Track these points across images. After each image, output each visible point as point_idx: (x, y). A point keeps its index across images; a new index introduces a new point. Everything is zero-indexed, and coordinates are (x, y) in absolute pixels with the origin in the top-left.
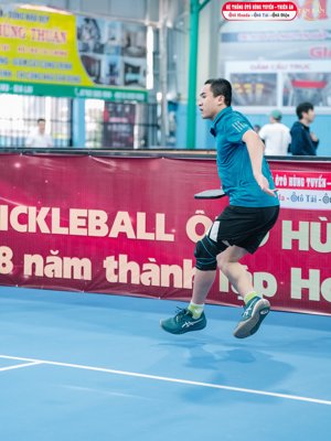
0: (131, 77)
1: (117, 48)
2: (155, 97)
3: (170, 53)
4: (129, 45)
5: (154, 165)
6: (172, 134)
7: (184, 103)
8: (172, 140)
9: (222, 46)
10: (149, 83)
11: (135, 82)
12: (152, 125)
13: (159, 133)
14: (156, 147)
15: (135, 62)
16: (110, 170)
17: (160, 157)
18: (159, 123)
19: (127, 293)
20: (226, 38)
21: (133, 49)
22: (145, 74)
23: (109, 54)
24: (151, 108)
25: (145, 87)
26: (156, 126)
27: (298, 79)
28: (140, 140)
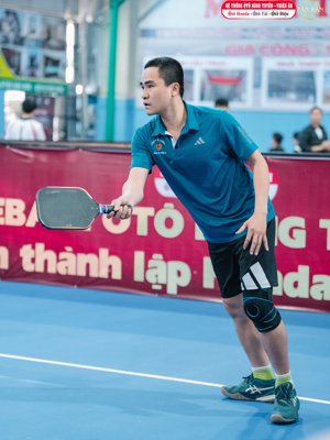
0: (51, 69)
1: (37, 41)
2: (74, 90)
3: (90, 47)
4: (49, 38)
5: (72, 157)
6: (92, 127)
7: (103, 96)
8: (91, 133)
9: (141, 42)
10: (69, 75)
11: (55, 75)
12: (71, 117)
13: (78, 127)
14: (74, 139)
15: (55, 55)
16: (28, 161)
17: (77, 149)
18: (78, 115)
19: (44, 282)
20: (145, 33)
21: (53, 42)
22: (65, 67)
23: (29, 47)
24: (70, 102)
25: (64, 79)
26: (76, 119)
28: (60, 130)
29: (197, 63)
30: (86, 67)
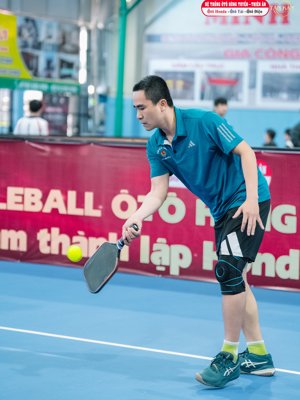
0: (66, 71)
1: (53, 46)
2: (86, 90)
3: (101, 51)
4: (64, 43)
5: (84, 151)
6: (102, 123)
7: (113, 95)
8: (101, 129)
9: (147, 46)
10: (82, 76)
11: (69, 76)
12: (84, 115)
13: (90, 123)
14: (86, 134)
15: (69, 58)
16: (44, 154)
17: (89, 143)
18: (90, 113)
19: (59, 263)
20: (151, 39)
21: (68, 47)
22: (78, 69)
23: (46, 50)
24: (82, 100)
25: (77, 79)
26: (88, 116)
27: (214, 77)
28: (73, 127)
29: (197, 66)
30: (98, 69)
